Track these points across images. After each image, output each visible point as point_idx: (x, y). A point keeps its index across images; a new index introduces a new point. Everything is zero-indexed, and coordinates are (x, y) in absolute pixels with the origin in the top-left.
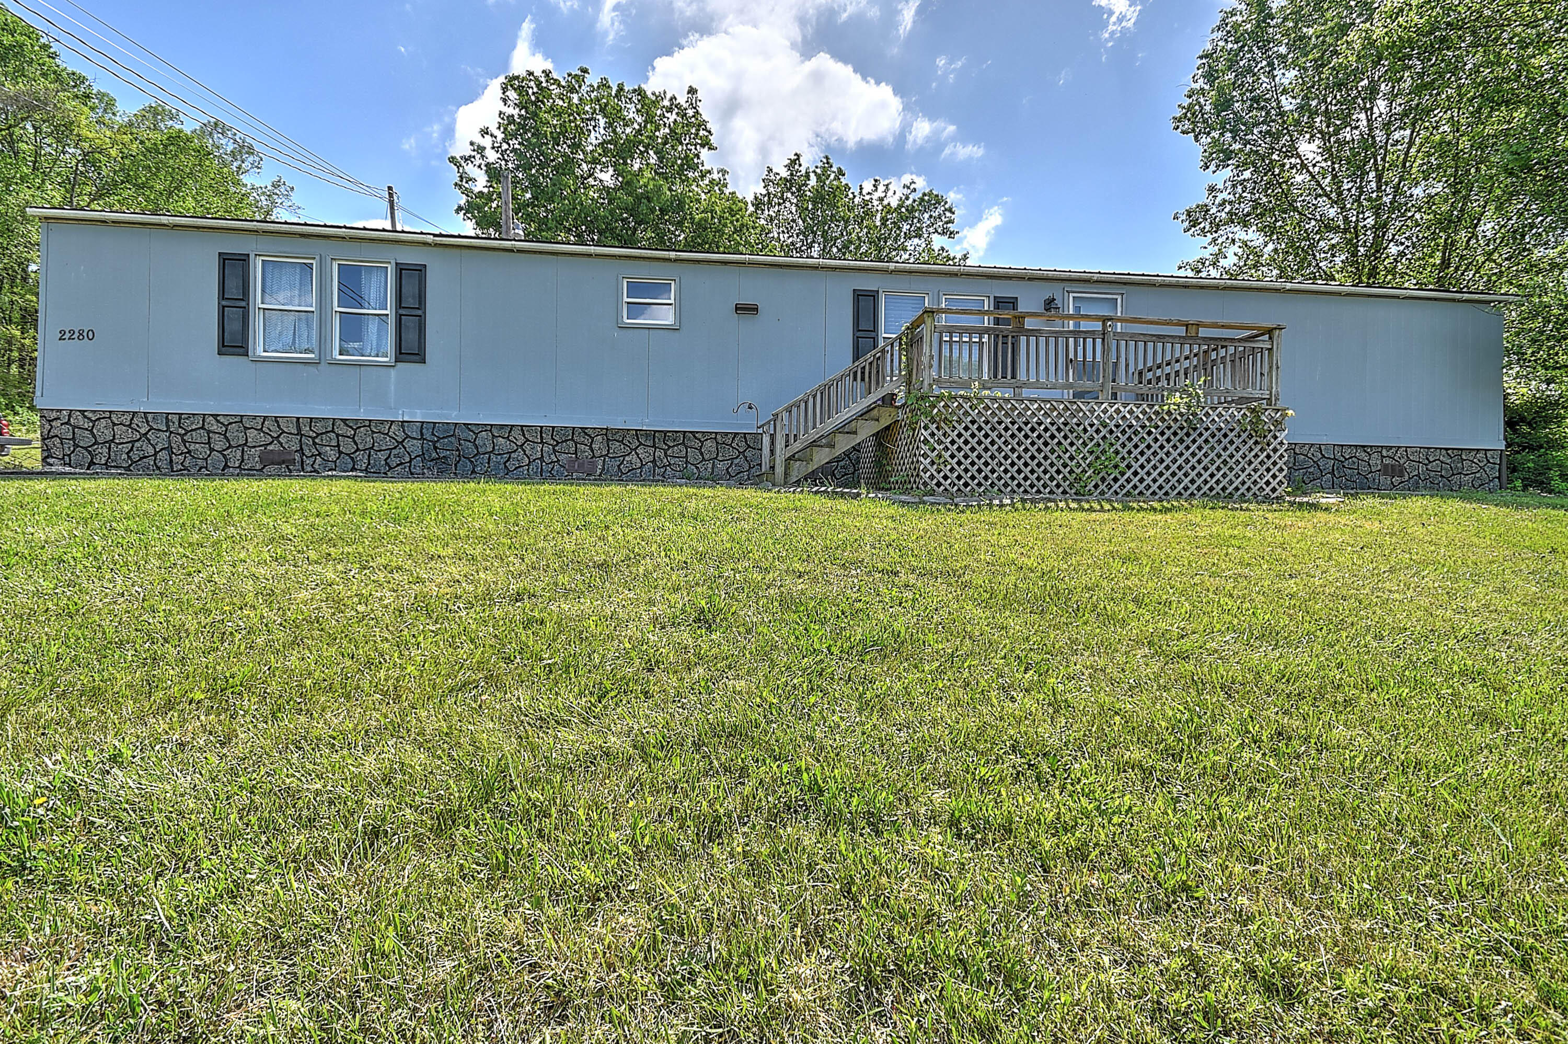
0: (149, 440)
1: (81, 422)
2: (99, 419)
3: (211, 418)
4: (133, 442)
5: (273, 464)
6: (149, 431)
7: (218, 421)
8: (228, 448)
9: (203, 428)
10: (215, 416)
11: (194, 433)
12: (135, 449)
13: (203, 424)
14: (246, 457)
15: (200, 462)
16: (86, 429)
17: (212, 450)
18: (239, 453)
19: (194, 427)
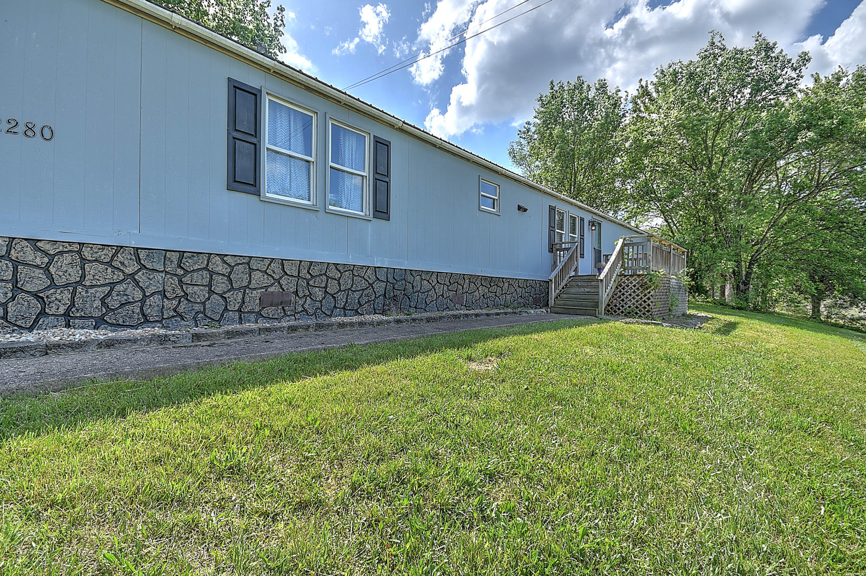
0: (137, 283)
1: (30, 256)
2: (61, 253)
3: (218, 258)
4: (112, 285)
5: (272, 305)
6: (139, 270)
7: (225, 262)
8: (229, 291)
9: (206, 269)
10: (222, 256)
11: (195, 275)
12: (114, 293)
13: (207, 265)
14: (247, 299)
15: (197, 307)
16: (37, 267)
17: (211, 292)
18: (240, 295)
19: (196, 267)
